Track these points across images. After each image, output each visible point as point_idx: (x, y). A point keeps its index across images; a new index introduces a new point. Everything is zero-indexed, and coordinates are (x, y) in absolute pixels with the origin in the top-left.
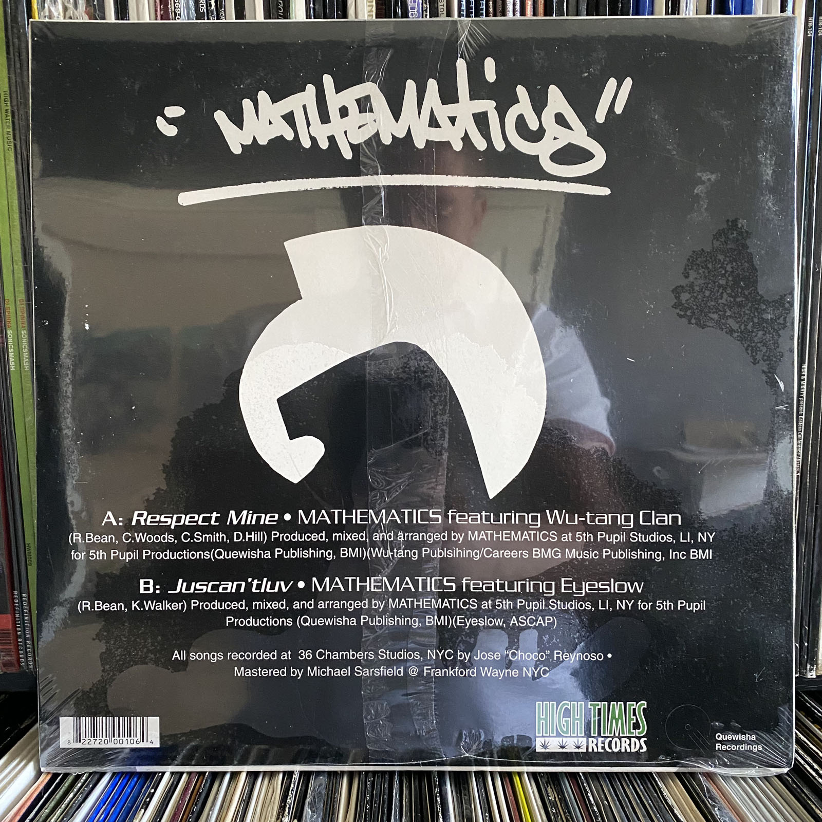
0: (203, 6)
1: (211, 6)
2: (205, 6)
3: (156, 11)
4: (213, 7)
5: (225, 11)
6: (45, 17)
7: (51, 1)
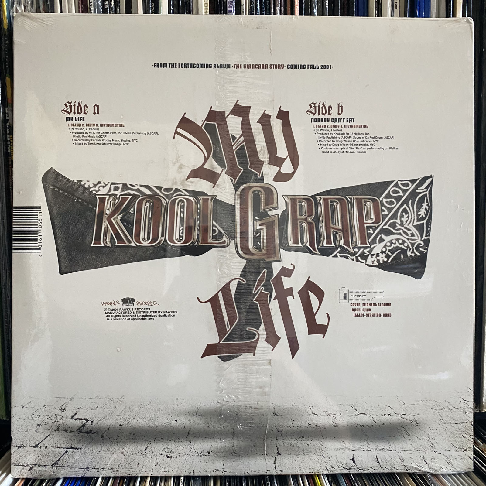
0: (107, 5)
1: (111, 5)
2: (108, 5)
3: (79, 8)
4: (113, 6)
5: (120, 9)
6: (13, 12)
7: (17, 3)
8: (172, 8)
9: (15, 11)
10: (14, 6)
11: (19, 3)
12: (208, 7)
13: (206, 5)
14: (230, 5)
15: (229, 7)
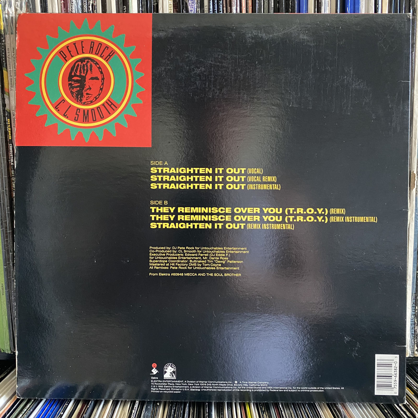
1: (89, 9)
2: (87, 9)
4: (91, 9)
6: (6, 14)
7: (8, 6)
8: (141, 9)
9: (7, 12)
10: (6, 8)
11: (10, 6)
12: (172, 8)
13: (170, 6)
14: (191, 6)
15: (190, 8)
